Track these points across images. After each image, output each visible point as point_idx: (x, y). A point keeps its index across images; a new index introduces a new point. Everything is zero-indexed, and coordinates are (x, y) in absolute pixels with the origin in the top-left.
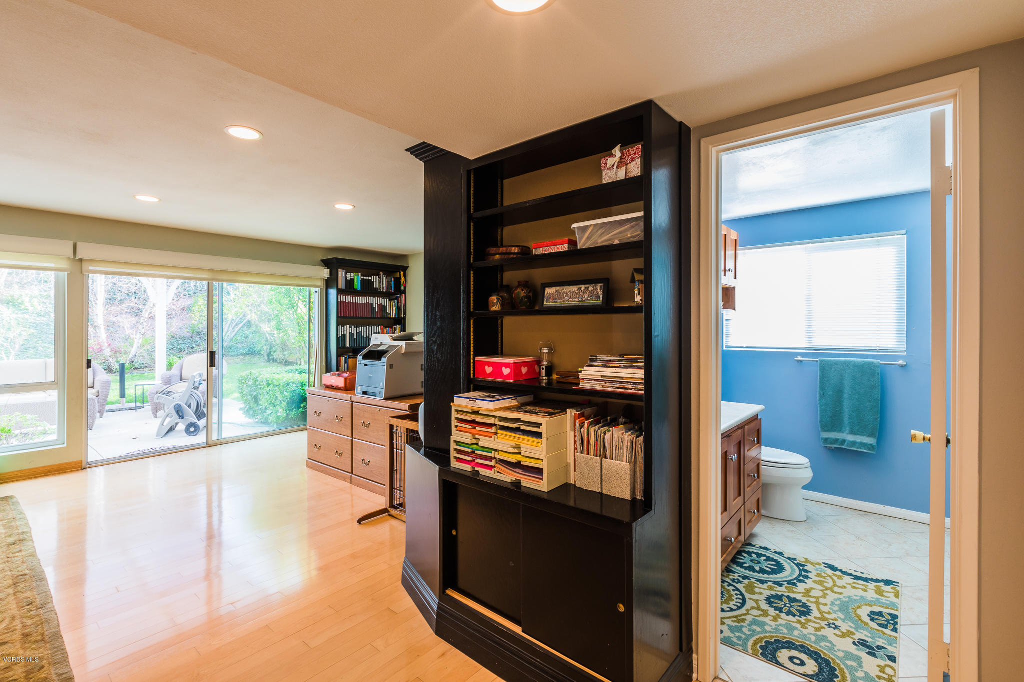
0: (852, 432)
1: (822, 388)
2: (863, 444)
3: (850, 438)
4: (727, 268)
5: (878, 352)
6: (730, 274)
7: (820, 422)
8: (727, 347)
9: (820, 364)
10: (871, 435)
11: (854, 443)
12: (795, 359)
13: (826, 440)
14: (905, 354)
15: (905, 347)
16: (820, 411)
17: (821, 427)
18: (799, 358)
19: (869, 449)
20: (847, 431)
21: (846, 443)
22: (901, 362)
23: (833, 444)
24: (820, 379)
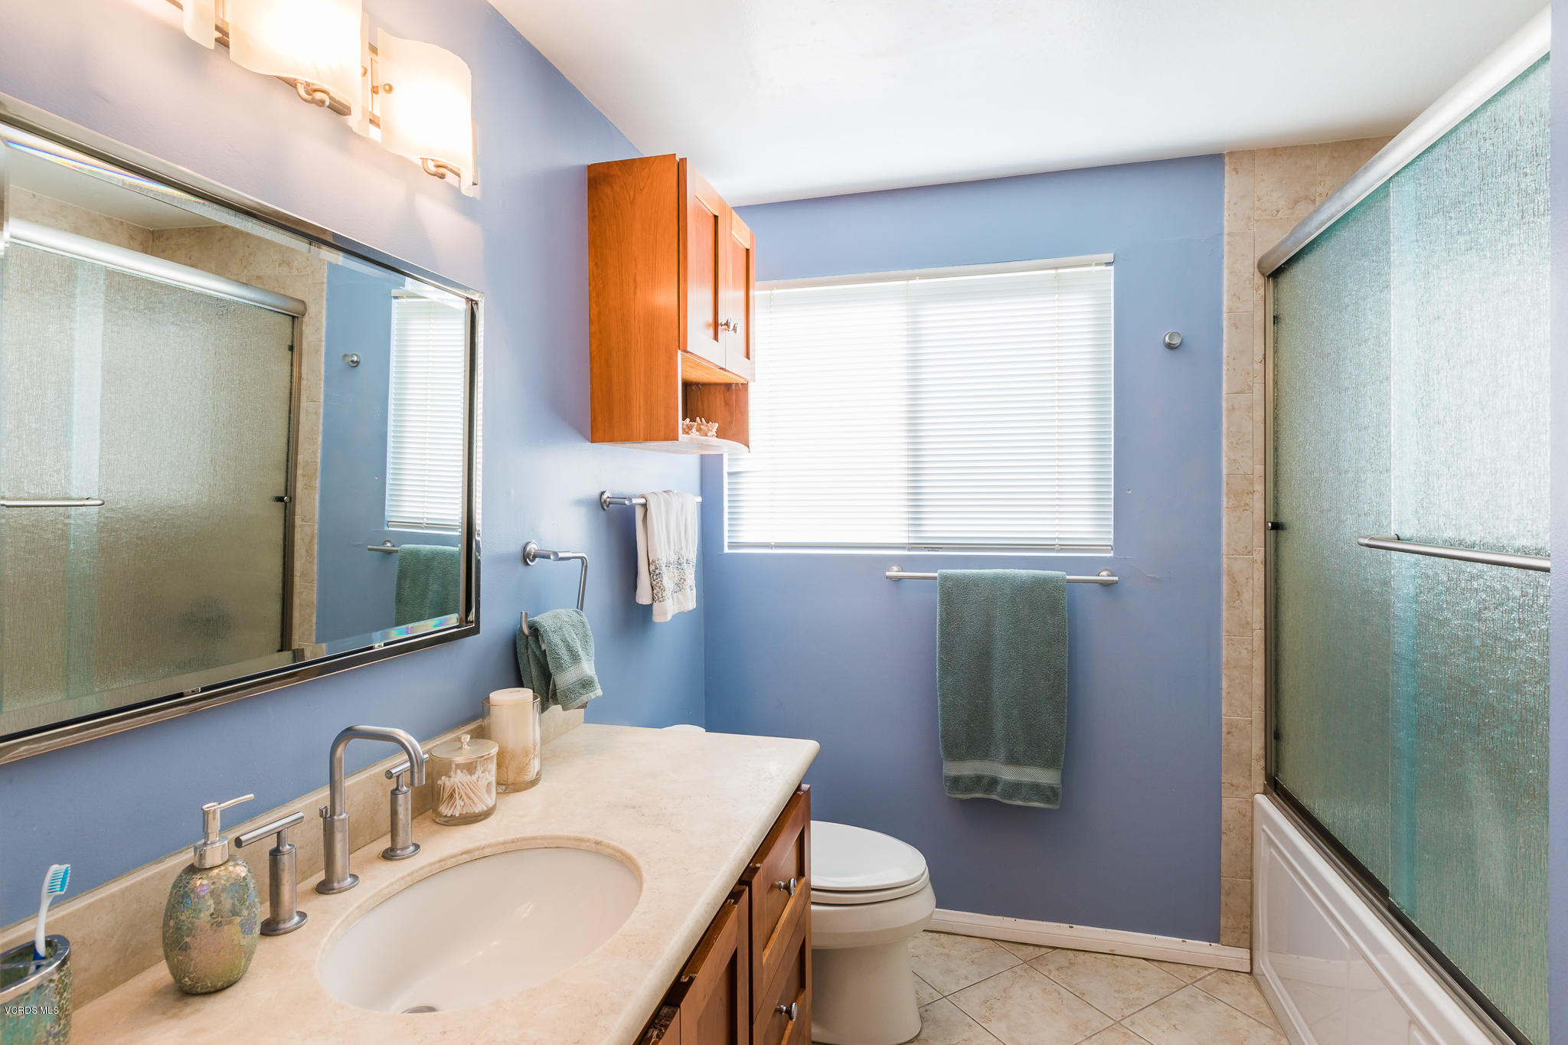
0: (1012, 760)
1: (946, 648)
2: (1036, 789)
3: (1009, 774)
4: (722, 320)
5: (1059, 551)
6: (732, 340)
7: (942, 737)
8: (732, 545)
9: (942, 586)
10: (1050, 763)
11: (1015, 788)
12: (888, 574)
13: (956, 782)
14: (1111, 555)
15: (1112, 537)
16: (943, 707)
17: (945, 747)
18: (894, 572)
19: (1048, 800)
20: (1002, 757)
21: (999, 788)
22: (1104, 576)
23: (971, 791)
24: (941, 625)
